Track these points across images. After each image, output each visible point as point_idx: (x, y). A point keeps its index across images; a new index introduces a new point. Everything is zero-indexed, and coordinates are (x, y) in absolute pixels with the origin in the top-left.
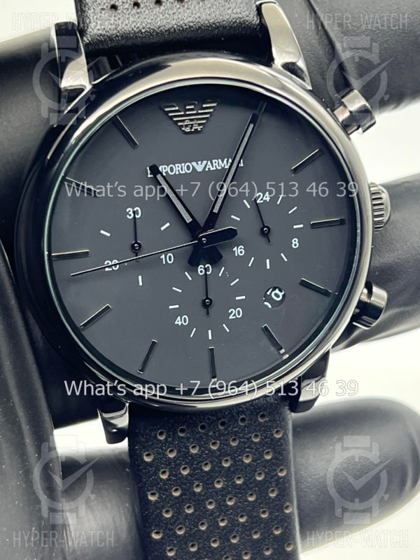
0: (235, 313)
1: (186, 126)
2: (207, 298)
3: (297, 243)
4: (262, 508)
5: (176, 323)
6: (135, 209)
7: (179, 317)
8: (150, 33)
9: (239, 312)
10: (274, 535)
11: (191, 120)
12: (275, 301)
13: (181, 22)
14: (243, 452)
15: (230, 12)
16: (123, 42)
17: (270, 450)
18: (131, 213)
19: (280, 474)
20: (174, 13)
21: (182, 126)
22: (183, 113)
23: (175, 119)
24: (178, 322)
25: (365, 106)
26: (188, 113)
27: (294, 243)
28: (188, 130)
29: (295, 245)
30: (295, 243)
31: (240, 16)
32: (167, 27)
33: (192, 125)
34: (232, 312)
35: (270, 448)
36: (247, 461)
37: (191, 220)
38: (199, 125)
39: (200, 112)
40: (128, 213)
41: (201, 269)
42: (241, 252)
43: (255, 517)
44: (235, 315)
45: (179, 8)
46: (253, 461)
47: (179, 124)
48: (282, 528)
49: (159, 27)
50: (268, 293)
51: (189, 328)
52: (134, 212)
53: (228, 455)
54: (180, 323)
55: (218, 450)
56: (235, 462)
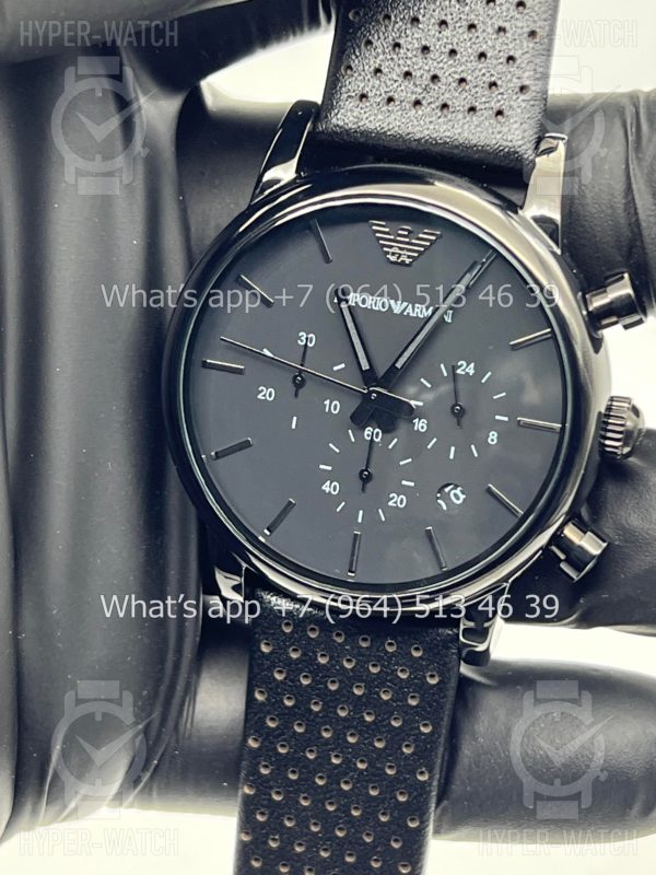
0: (397, 500)
1: (393, 254)
2: (366, 470)
3: (495, 438)
4: (390, 761)
5: (323, 488)
6: (310, 336)
7: (328, 482)
8: (397, 138)
9: (402, 501)
10: (397, 800)
11: (401, 249)
12: (453, 503)
13: (435, 135)
14: (382, 684)
15: (499, 136)
16: (362, 140)
17: (416, 695)
18: (304, 338)
19: (422, 729)
20: (431, 122)
21: (388, 253)
22: (392, 237)
23: (381, 242)
24: (326, 487)
25: (629, 296)
26: (399, 238)
27: (491, 437)
28: (393, 258)
29: (493, 440)
30: (493, 437)
31: (510, 144)
32: (418, 136)
33: (400, 255)
34: (393, 498)
35: (419, 692)
36: (385, 697)
37: (368, 368)
38: (409, 257)
39: (414, 241)
40: (300, 338)
41: (368, 431)
42: (422, 428)
43: (378, 769)
44: (396, 502)
45: (439, 117)
46: (391, 699)
47: (385, 249)
48: (410, 795)
49: (409, 134)
50: (447, 490)
51: (337, 500)
52: (307, 339)
53: (362, 681)
54: (327, 490)
55: (352, 670)
56: (370, 693)
